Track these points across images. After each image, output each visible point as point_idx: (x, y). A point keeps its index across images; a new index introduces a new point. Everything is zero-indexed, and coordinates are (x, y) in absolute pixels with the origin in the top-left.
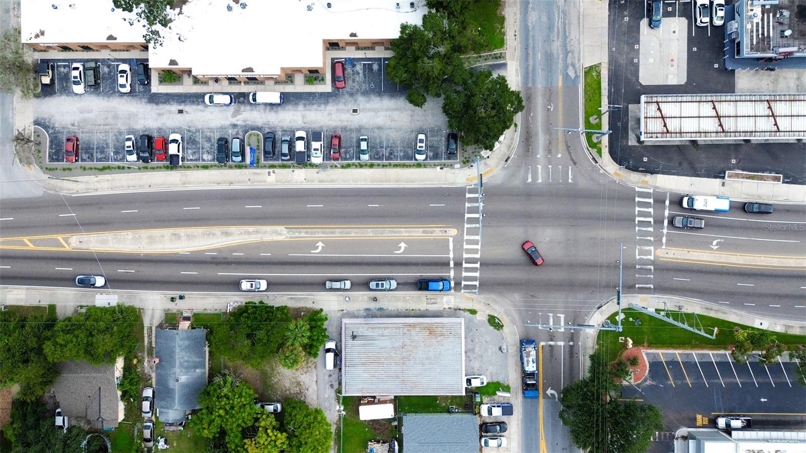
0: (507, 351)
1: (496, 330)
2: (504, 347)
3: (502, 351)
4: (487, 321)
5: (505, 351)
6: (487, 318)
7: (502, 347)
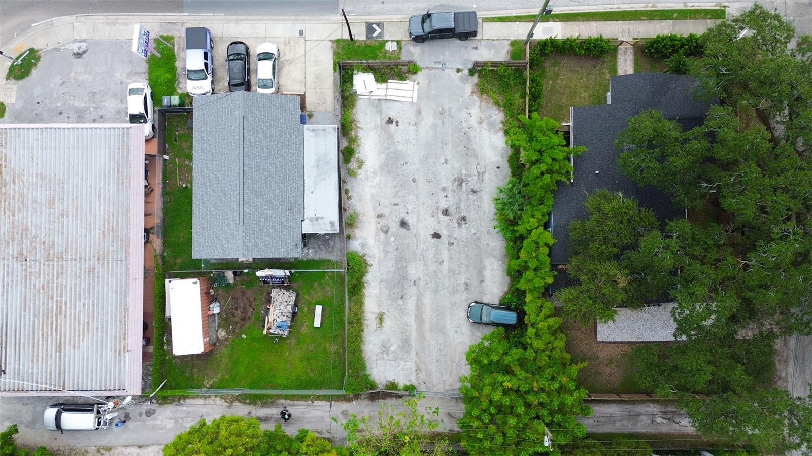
0: (84, 41)
1: (40, 64)
2: (75, 48)
3: (84, 52)
4: (20, 82)
5: (84, 46)
6: (13, 81)
7: (76, 51)
